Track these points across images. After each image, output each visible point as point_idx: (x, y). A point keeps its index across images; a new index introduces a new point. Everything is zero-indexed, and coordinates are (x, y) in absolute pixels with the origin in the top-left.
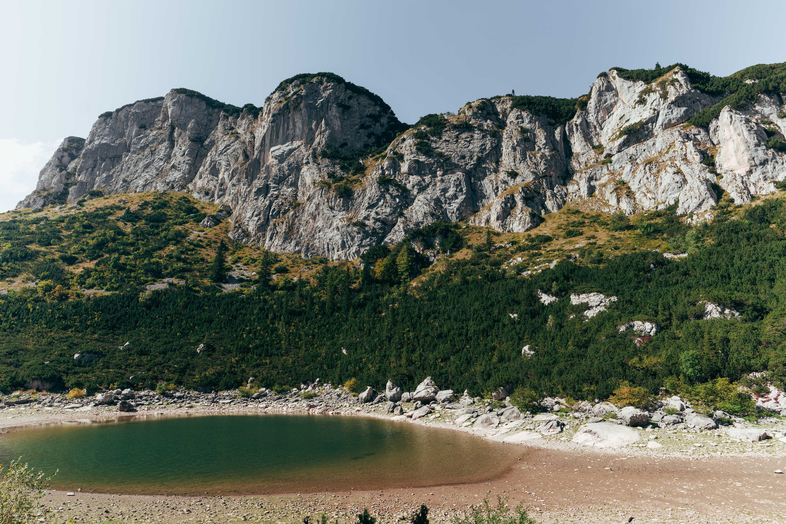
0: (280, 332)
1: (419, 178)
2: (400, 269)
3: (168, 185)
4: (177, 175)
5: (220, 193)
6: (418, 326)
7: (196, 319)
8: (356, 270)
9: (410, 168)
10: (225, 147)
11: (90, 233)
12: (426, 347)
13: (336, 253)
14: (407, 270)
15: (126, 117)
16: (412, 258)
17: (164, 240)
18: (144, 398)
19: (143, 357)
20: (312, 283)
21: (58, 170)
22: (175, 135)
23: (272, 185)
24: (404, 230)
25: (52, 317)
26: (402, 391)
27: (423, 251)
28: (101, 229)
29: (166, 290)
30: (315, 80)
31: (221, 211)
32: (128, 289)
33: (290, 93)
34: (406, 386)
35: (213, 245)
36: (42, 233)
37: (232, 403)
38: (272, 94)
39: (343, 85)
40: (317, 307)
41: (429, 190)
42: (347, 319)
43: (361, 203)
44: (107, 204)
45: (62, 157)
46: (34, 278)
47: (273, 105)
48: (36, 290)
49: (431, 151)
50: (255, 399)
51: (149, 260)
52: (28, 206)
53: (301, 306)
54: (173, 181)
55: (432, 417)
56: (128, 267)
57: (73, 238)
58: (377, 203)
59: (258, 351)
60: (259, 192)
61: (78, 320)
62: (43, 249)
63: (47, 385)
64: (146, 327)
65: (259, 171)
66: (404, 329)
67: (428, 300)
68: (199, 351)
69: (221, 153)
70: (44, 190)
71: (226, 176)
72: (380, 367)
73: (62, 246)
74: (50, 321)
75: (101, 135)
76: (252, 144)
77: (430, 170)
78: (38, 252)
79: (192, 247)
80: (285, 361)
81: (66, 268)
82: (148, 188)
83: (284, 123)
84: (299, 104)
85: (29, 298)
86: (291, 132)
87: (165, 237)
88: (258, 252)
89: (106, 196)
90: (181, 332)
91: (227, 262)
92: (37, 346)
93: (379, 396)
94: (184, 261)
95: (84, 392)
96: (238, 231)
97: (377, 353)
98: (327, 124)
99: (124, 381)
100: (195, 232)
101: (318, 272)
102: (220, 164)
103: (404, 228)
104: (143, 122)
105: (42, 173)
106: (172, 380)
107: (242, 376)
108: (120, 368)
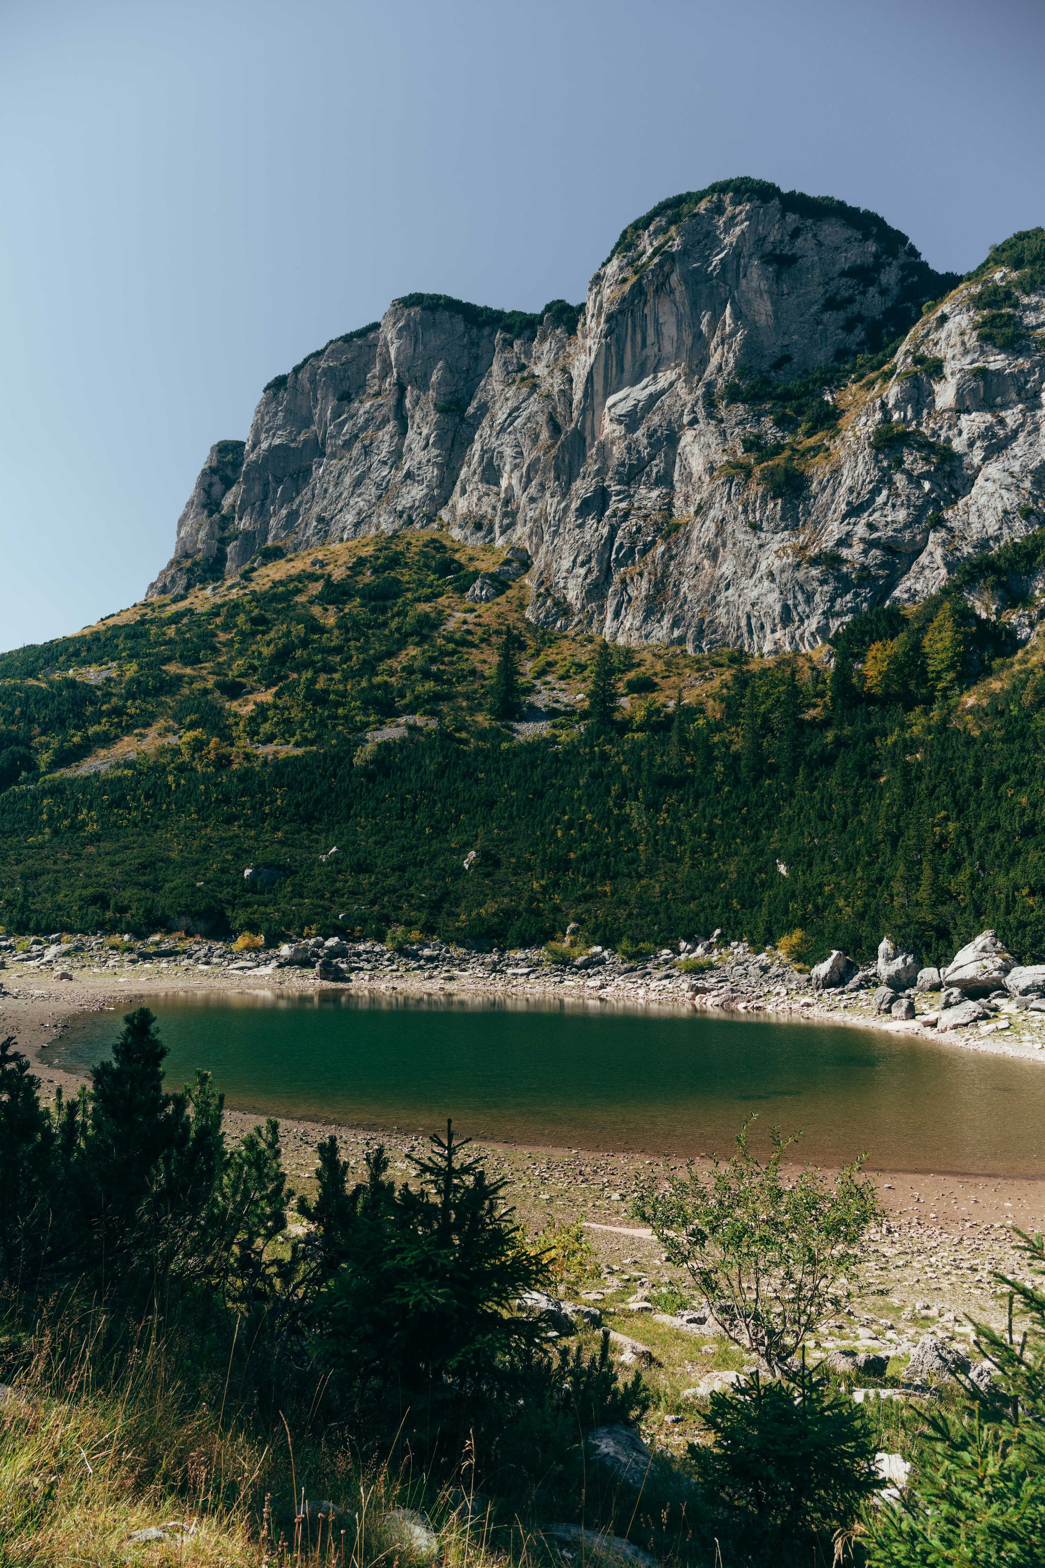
0: (635, 825)
1: (989, 417)
2: (934, 665)
3: (401, 517)
4: (416, 493)
5: (506, 521)
6: (973, 806)
7: (461, 798)
8: (818, 675)
9: (960, 396)
10: (510, 415)
11: (264, 633)
12: (988, 858)
13: (769, 636)
14: (951, 667)
15: (312, 381)
16: (966, 634)
17: (396, 636)
18: (364, 956)
19: (361, 876)
20: (709, 712)
21: (206, 512)
22: (408, 403)
23: (615, 488)
24: (947, 564)
25: (206, 799)
26: (920, 964)
27: (998, 613)
28: (282, 623)
29: (403, 740)
30: (703, 205)
31: (508, 562)
32: (334, 742)
33: (644, 252)
34: (928, 951)
35: (494, 639)
36: (186, 641)
37: (532, 976)
38: (604, 265)
39: (776, 202)
40: (719, 767)
41: (1018, 447)
42: (792, 794)
43: (828, 506)
44: (293, 572)
45: (211, 485)
46: (176, 726)
47: (607, 292)
48: (180, 750)
49: (1021, 336)
50: (579, 968)
51: (370, 680)
52: (164, 590)
53: (683, 766)
54: (411, 508)
55: (985, 1027)
56: (332, 697)
57: (237, 646)
58: (871, 501)
59: (587, 867)
60: (585, 509)
61: (248, 804)
62: (188, 671)
63: (201, 926)
64: (367, 817)
65: (583, 457)
66: (933, 814)
67: (1004, 741)
68: (467, 867)
69: (503, 430)
70: (187, 556)
71: (514, 482)
72: (866, 905)
73: (219, 663)
74: (203, 807)
75: (271, 428)
76: (566, 395)
77: (1020, 390)
78: (180, 678)
79: (451, 646)
80: (646, 888)
81: (227, 705)
82: (364, 527)
83: (634, 333)
84: (668, 276)
85: (169, 764)
86: (651, 351)
87: (398, 629)
88: (590, 647)
89: (289, 556)
90: (432, 827)
91: (523, 675)
92: (185, 854)
93: (861, 974)
94: (437, 677)
95: (261, 940)
96: (544, 604)
97: (860, 874)
98: (737, 316)
99: (327, 922)
100: (458, 615)
101: (725, 685)
102: (501, 455)
103: (944, 557)
104: (345, 385)
105: (181, 523)
106: (416, 923)
107: (555, 920)
108: (322, 897)
